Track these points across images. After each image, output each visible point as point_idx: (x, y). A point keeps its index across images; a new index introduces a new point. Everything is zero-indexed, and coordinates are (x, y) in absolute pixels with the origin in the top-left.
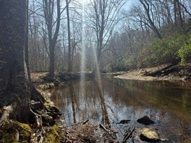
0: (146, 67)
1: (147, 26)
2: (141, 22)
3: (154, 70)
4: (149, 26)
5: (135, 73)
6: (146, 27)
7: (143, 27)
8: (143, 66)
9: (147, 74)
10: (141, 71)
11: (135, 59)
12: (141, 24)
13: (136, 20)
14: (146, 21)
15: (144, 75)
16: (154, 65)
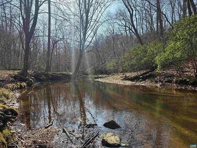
0: (126, 71)
1: (131, 31)
2: (126, 26)
3: (133, 75)
4: (132, 31)
5: (116, 76)
6: (130, 33)
7: (128, 32)
8: (124, 71)
9: (126, 79)
10: (121, 75)
11: (117, 63)
12: (126, 29)
13: (120, 24)
14: (131, 26)
15: (124, 79)
16: (134, 70)
